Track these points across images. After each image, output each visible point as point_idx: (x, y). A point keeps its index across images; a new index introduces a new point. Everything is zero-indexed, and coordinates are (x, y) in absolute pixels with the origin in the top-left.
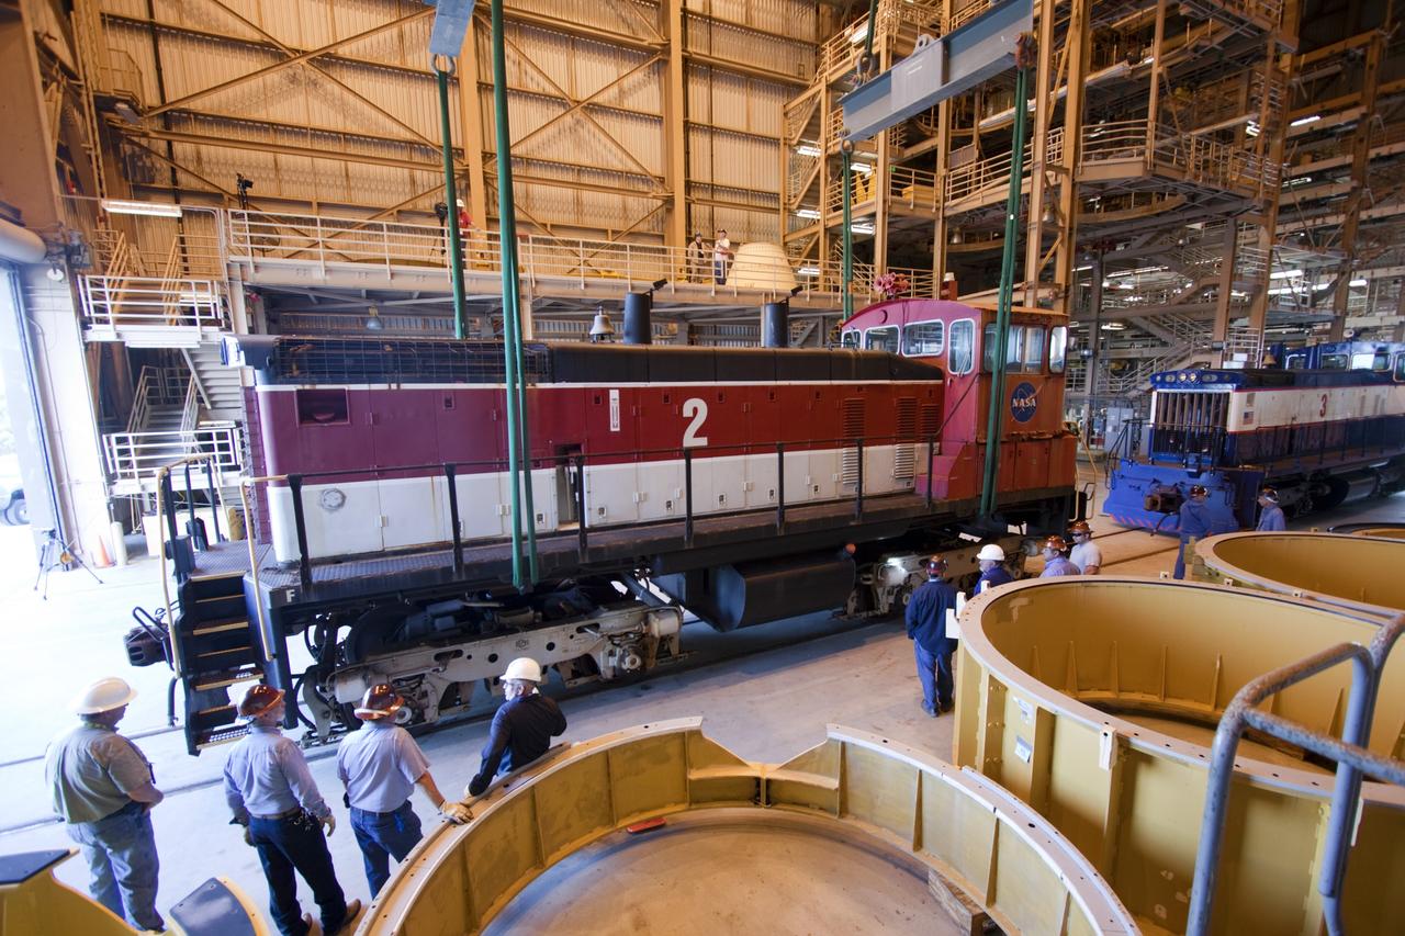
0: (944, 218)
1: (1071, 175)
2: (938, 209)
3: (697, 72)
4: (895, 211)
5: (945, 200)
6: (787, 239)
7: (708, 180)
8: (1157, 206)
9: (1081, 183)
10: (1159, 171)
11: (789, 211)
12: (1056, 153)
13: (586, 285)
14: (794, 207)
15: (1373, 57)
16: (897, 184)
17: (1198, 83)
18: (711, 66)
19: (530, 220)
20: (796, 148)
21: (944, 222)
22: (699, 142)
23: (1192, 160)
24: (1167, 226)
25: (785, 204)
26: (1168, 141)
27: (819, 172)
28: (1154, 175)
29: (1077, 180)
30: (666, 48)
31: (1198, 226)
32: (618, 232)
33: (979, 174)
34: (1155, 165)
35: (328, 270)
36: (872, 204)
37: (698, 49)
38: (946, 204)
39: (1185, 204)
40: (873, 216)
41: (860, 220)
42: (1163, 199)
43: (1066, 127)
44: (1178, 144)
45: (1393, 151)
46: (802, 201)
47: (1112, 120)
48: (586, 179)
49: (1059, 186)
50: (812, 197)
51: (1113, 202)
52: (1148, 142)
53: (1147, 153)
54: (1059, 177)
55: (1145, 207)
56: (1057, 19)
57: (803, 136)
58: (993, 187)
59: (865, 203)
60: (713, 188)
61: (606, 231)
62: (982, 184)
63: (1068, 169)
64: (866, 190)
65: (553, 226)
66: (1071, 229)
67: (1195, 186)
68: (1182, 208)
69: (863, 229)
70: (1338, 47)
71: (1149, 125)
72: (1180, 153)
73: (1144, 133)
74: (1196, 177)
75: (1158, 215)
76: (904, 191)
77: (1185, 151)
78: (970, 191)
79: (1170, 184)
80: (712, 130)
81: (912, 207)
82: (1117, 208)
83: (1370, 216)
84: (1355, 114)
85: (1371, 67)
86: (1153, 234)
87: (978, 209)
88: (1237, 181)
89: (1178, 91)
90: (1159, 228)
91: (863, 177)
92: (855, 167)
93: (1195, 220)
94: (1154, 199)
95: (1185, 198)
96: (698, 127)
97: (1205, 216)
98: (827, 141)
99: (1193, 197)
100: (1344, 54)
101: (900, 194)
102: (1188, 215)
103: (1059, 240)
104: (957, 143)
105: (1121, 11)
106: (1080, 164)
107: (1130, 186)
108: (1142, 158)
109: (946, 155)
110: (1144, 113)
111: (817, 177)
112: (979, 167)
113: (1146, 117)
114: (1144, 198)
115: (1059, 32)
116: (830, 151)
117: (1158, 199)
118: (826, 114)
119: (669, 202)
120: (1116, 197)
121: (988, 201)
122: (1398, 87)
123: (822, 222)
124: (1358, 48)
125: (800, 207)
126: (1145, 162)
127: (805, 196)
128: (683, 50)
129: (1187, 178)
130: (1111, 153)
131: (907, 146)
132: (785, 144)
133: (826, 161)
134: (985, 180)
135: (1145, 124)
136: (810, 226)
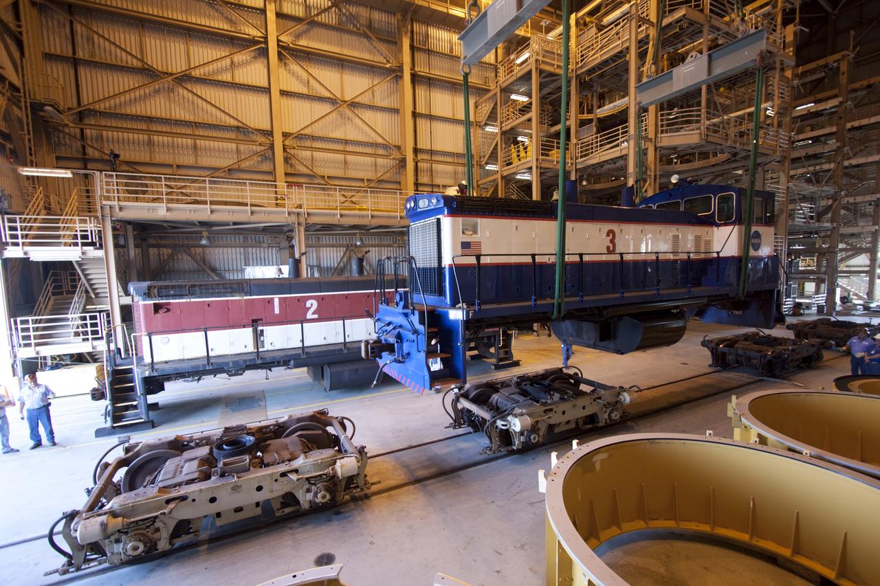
0: (576, 169)
1: (653, 143)
2: (572, 164)
3: (420, 83)
4: (545, 165)
5: (577, 158)
6: (479, 183)
7: (428, 147)
8: (712, 160)
9: (660, 147)
10: (710, 139)
11: (480, 165)
12: (644, 128)
13: (341, 216)
14: (483, 163)
15: (844, 67)
16: (545, 149)
17: (734, 84)
18: (430, 79)
19: (313, 174)
20: (484, 127)
21: (576, 172)
22: (423, 124)
23: (732, 131)
24: (720, 173)
25: (477, 161)
26: (716, 120)
27: (497, 142)
28: (708, 142)
29: (658, 145)
30: (400, 69)
31: (740, 172)
32: (371, 180)
33: (597, 142)
34: (707, 136)
35: (168, 210)
36: (530, 161)
37: (421, 69)
38: (577, 161)
39: (729, 159)
40: (530, 168)
41: (524, 171)
42: (717, 156)
43: (650, 113)
44: (722, 123)
45: (861, 124)
46: (488, 159)
47: (682, 107)
48: (350, 148)
49: (647, 149)
50: (493, 158)
51: (685, 158)
52: (702, 122)
53: (702, 128)
54: (646, 143)
55: (705, 161)
56: (639, 48)
57: (487, 120)
58: (605, 150)
59: (525, 160)
60: (432, 152)
61: (363, 180)
62: (599, 148)
63: (651, 139)
64: (526, 152)
65: (328, 177)
66: (655, 176)
67: (735, 148)
68: (728, 161)
69: (526, 177)
70: (822, 62)
71: (703, 110)
72: (723, 128)
73: (699, 116)
74: (735, 142)
75: (713, 166)
76: (550, 153)
77: (727, 126)
78: (592, 153)
79: (718, 147)
80: (431, 117)
81: (555, 163)
82: (688, 161)
83: (850, 164)
84: (835, 102)
85: (843, 73)
86: (712, 177)
87: (597, 164)
88: (762, 144)
89: (722, 89)
90: (715, 174)
91: (523, 145)
92: (520, 139)
93: (738, 168)
94: (711, 156)
95: (729, 156)
96: (421, 115)
97: (744, 166)
98: (501, 123)
99: (735, 155)
100: (826, 66)
101: (547, 155)
102: (733, 165)
103: (648, 183)
104: (583, 123)
105: (681, 42)
106: (659, 136)
107: (693, 149)
108: (698, 131)
109: (577, 131)
110: (699, 104)
111: (496, 145)
112: (597, 138)
113: (700, 106)
114: (704, 155)
115: (642, 56)
116: (504, 129)
117: (714, 155)
118: (501, 107)
119: (403, 162)
120: (687, 155)
121: (603, 159)
122: (862, 85)
123: (499, 172)
124: (835, 62)
125: (487, 163)
126: (700, 134)
127: (490, 156)
128: (411, 70)
129: (729, 143)
130: (682, 128)
131: (552, 125)
132: (476, 125)
133: (501, 134)
134: (601, 146)
135: (700, 110)
136: (492, 175)
